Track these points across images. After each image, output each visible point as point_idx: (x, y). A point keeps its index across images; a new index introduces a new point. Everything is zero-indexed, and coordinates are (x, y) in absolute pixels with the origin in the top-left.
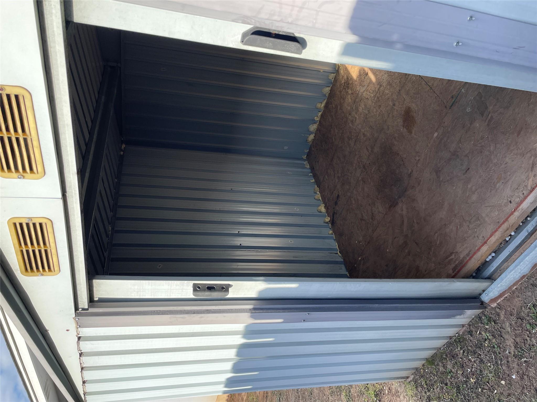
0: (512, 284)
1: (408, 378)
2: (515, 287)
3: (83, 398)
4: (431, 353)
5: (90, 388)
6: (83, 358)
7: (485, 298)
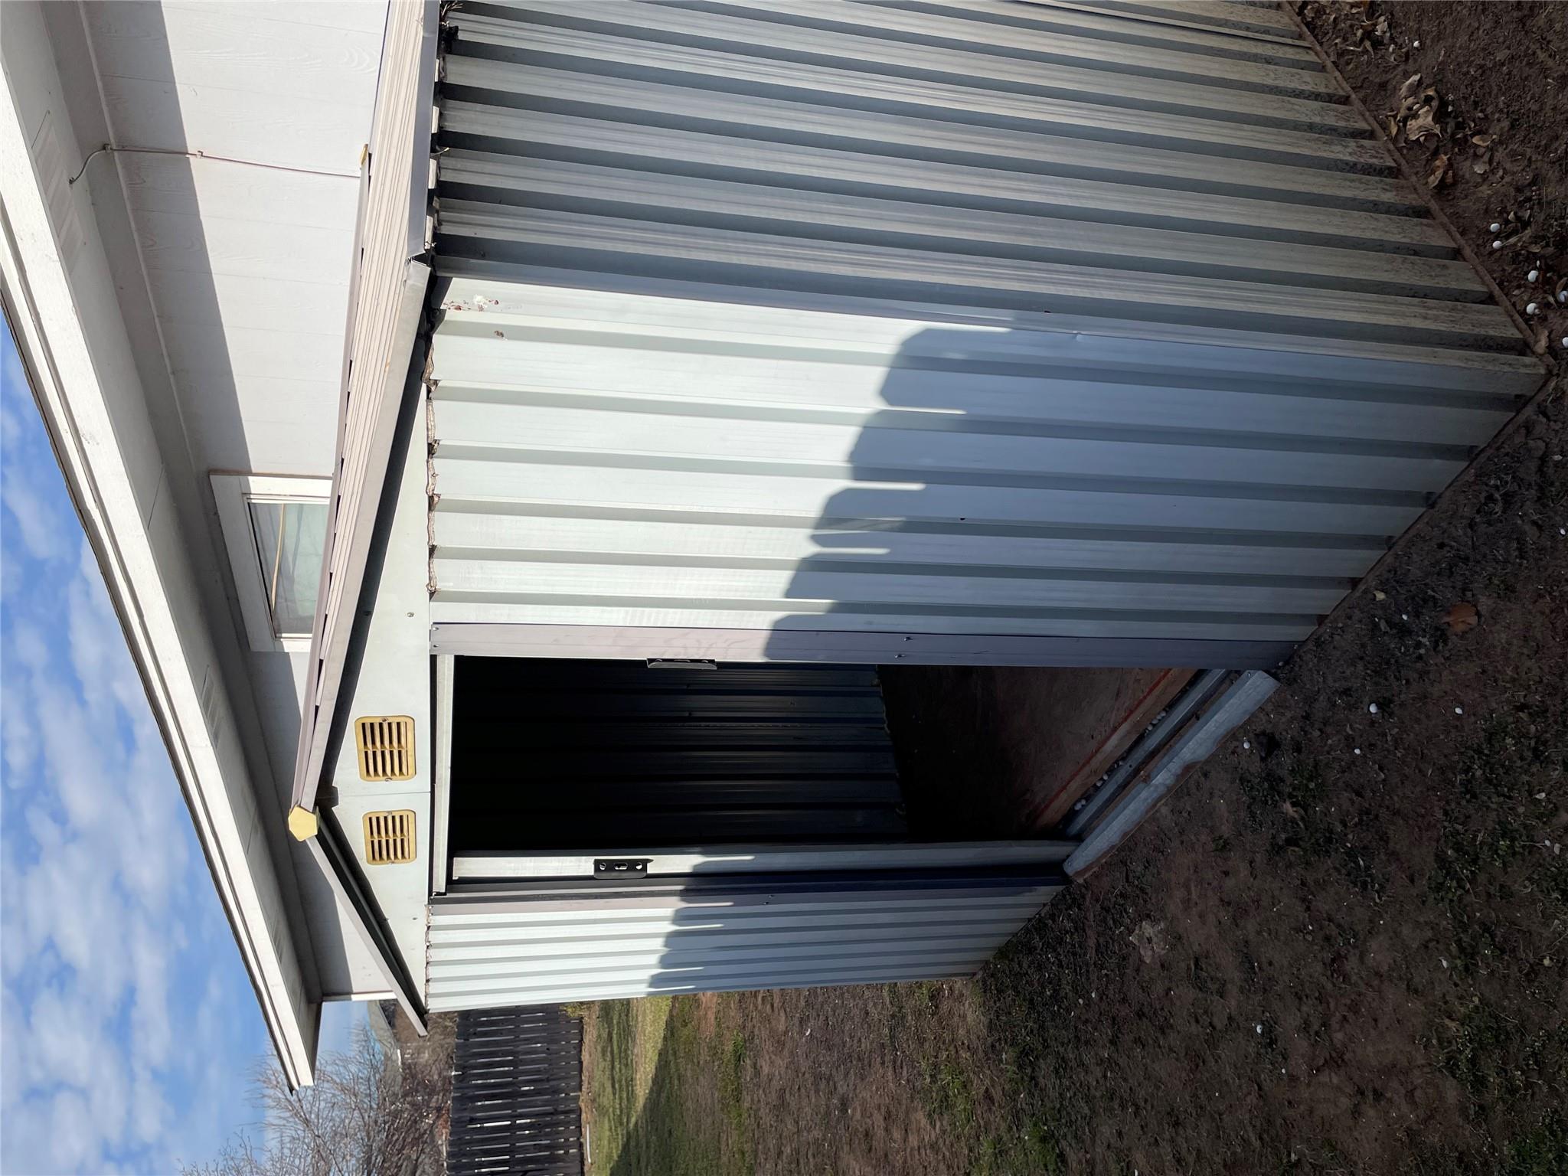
0: (1100, 855)
1: (974, 974)
2: (1104, 860)
3: (423, 1002)
4: (1003, 941)
5: (434, 988)
6: (431, 951)
7: (1070, 869)
